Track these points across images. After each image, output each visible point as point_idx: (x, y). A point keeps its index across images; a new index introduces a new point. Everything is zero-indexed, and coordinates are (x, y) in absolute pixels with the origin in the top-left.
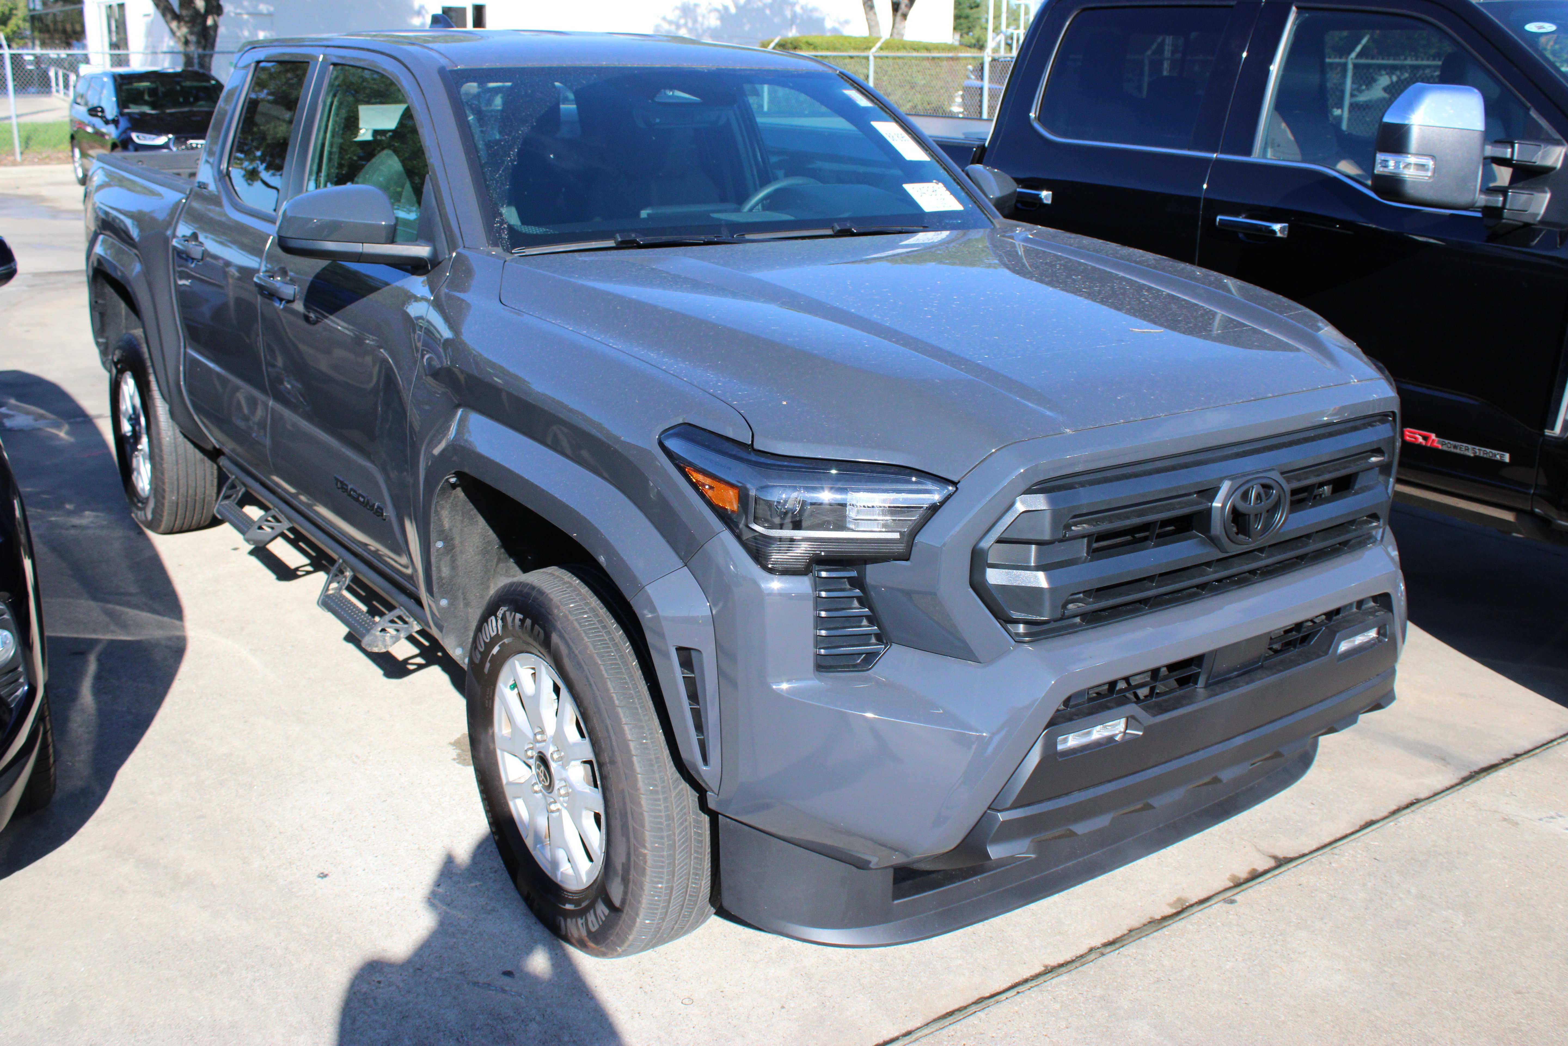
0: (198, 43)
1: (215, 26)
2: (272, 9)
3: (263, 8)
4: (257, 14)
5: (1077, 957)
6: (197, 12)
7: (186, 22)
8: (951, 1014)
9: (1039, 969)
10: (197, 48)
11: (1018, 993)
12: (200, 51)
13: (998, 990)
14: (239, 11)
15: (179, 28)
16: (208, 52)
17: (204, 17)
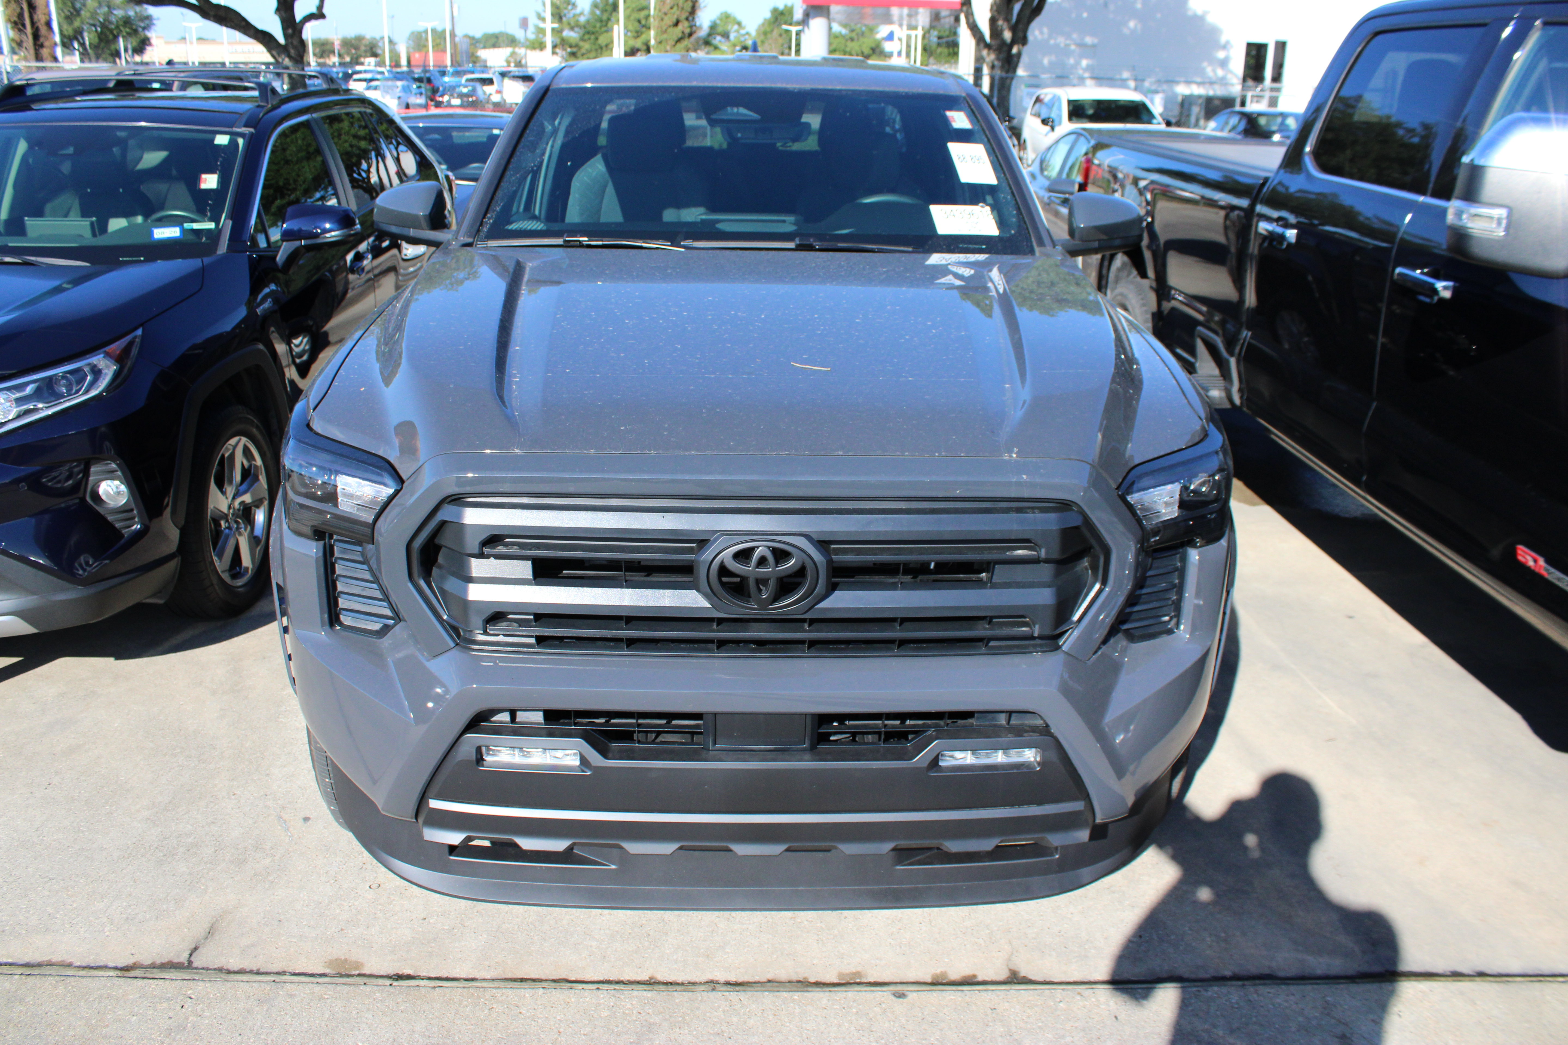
0: (1002, 67)
1: (1019, 55)
2: (1096, 41)
3: (1089, 40)
4: (1081, 45)
5: (689, 983)
6: (1003, 42)
7: (994, 50)
8: (522, 980)
9: (644, 977)
10: (1001, 71)
11: (598, 988)
12: (1004, 74)
13: (586, 980)
14: (1068, 42)
15: (988, 54)
16: (1010, 75)
17: (1011, 46)
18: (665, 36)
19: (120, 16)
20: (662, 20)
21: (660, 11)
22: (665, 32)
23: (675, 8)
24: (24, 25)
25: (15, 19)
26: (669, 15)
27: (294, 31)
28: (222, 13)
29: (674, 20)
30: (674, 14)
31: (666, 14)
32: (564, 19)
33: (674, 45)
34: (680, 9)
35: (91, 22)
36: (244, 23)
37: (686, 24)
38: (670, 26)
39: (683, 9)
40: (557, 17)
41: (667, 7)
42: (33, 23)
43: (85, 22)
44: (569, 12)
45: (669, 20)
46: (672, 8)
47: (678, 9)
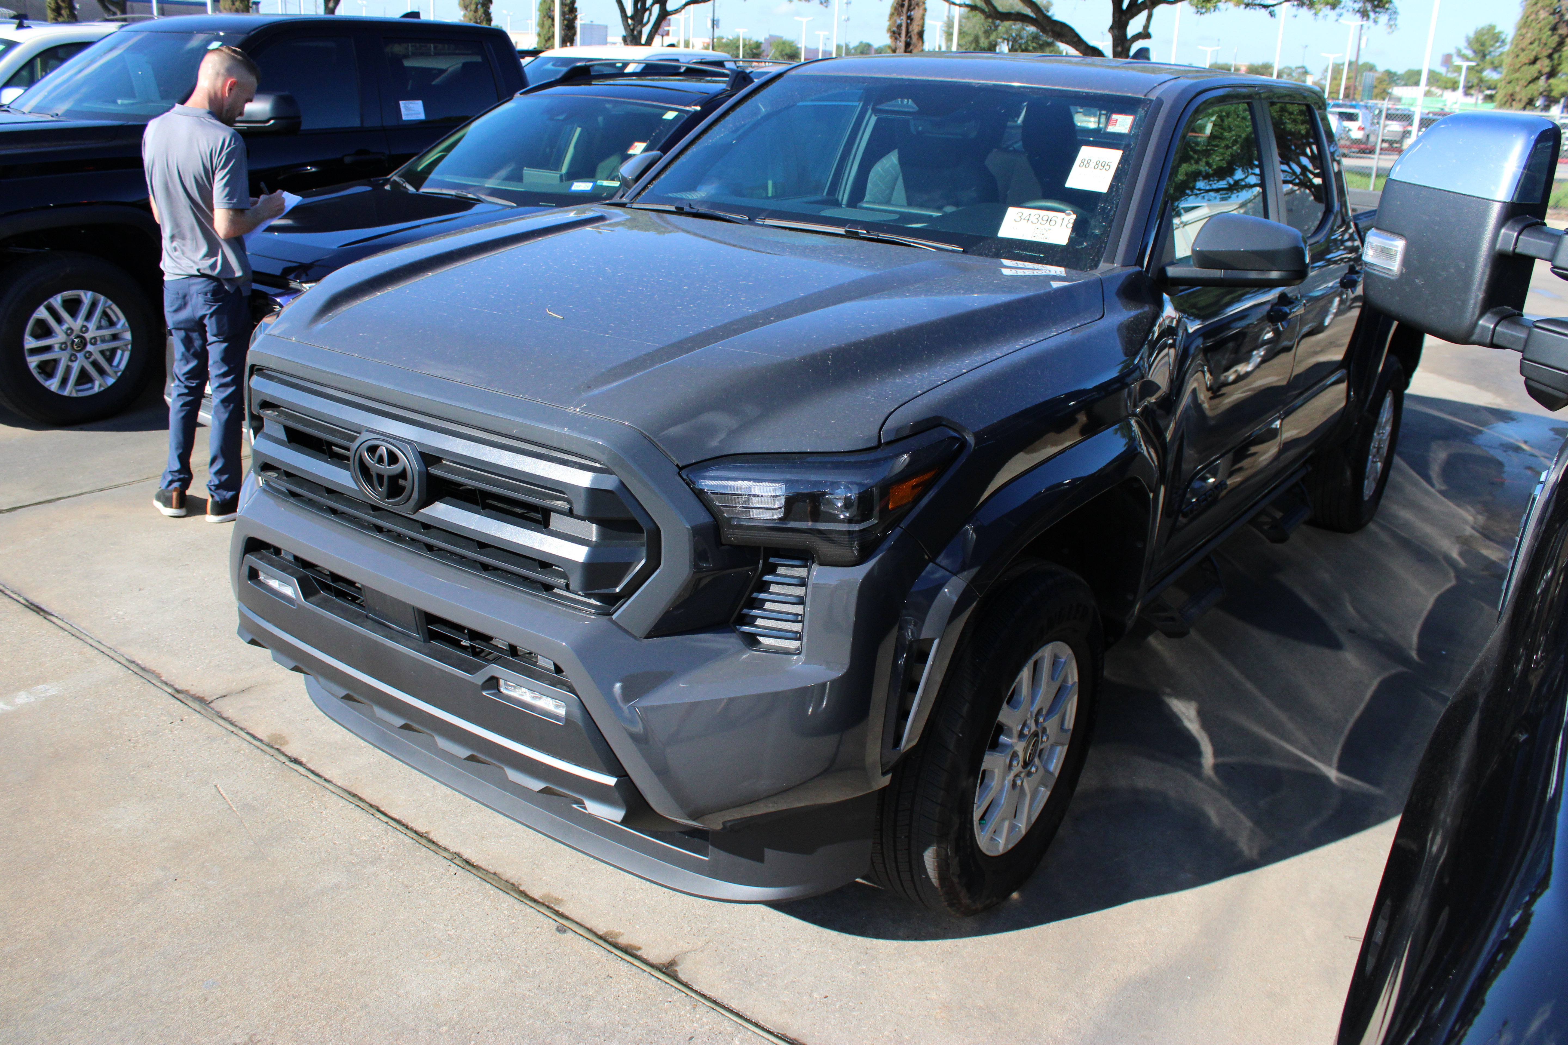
18: (1517, 75)
19: (1031, 32)
20: (1517, 56)
21: (1517, 45)
22: (1517, 70)
23: (1536, 43)
24: (900, 34)
25: (895, 29)
26: (1526, 52)
27: (1123, 50)
28: (1057, 29)
29: (1532, 58)
30: (1533, 50)
31: (1523, 50)
32: (1488, 57)
33: (1526, 87)
34: (1542, 45)
35: (1005, 36)
36: (1076, 39)
37: (1547, 62)
38: (1525, 64)
39: (1545, 44)
40: (1480, 55)
41: (1526, 42)
42: (907, 32)
43: (999, 36)
44: (1494, 51)
45: (1524, 58)
46: (1531, 43)
47: (1539, 45)
